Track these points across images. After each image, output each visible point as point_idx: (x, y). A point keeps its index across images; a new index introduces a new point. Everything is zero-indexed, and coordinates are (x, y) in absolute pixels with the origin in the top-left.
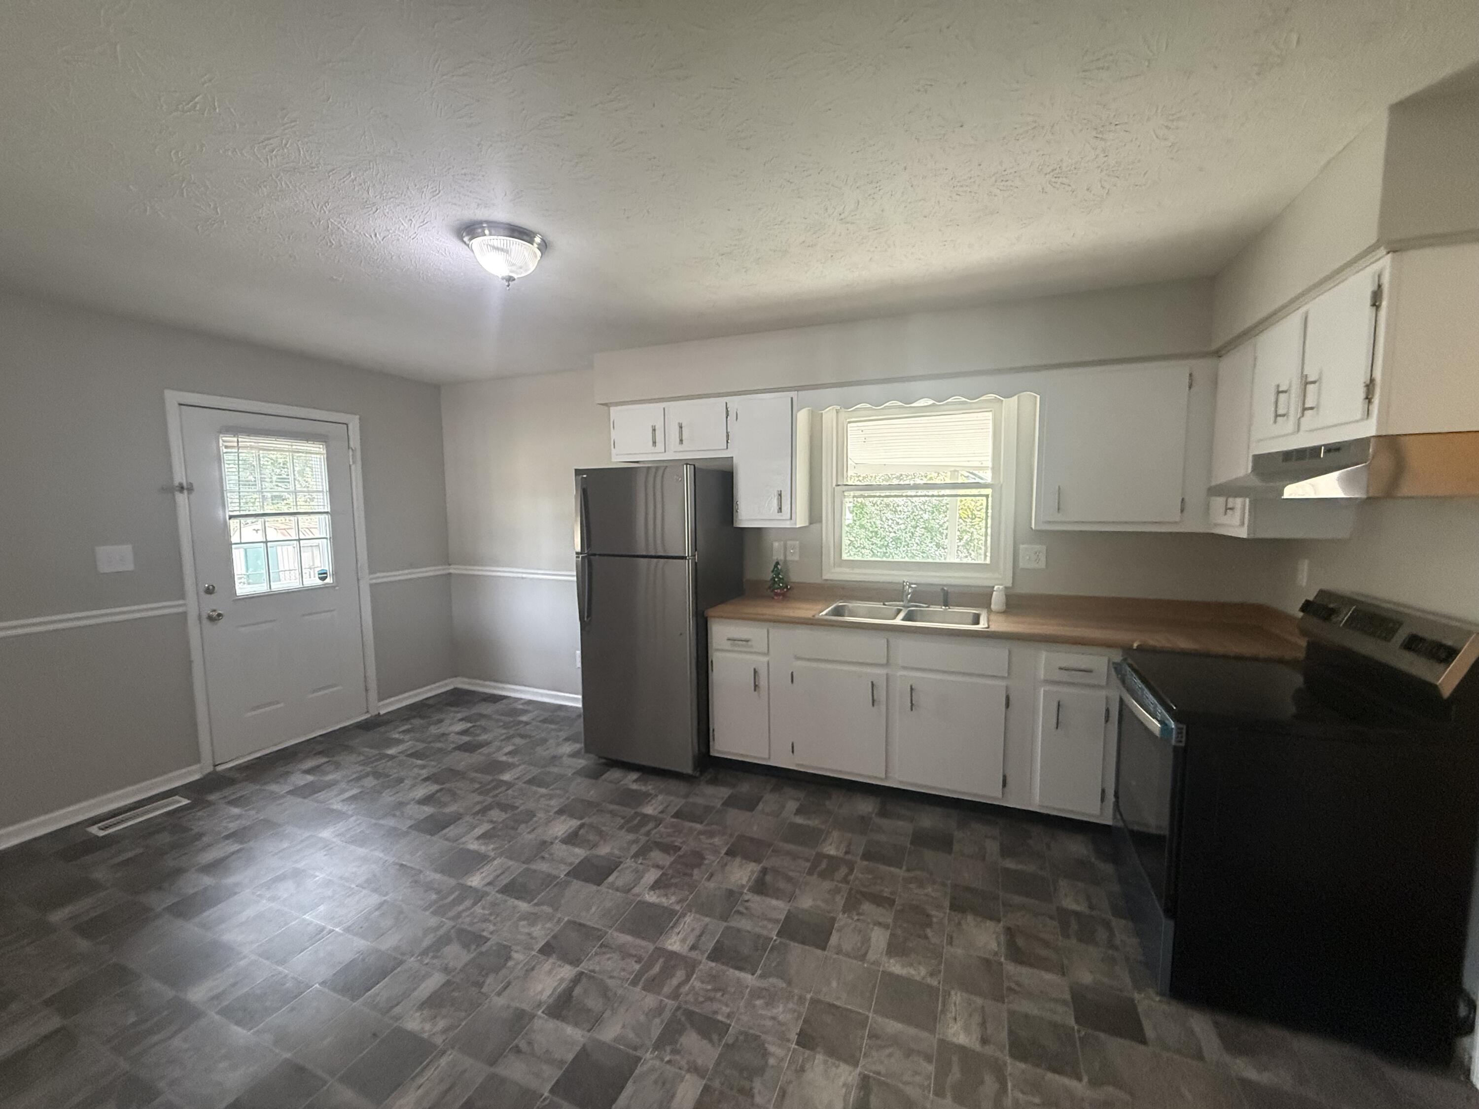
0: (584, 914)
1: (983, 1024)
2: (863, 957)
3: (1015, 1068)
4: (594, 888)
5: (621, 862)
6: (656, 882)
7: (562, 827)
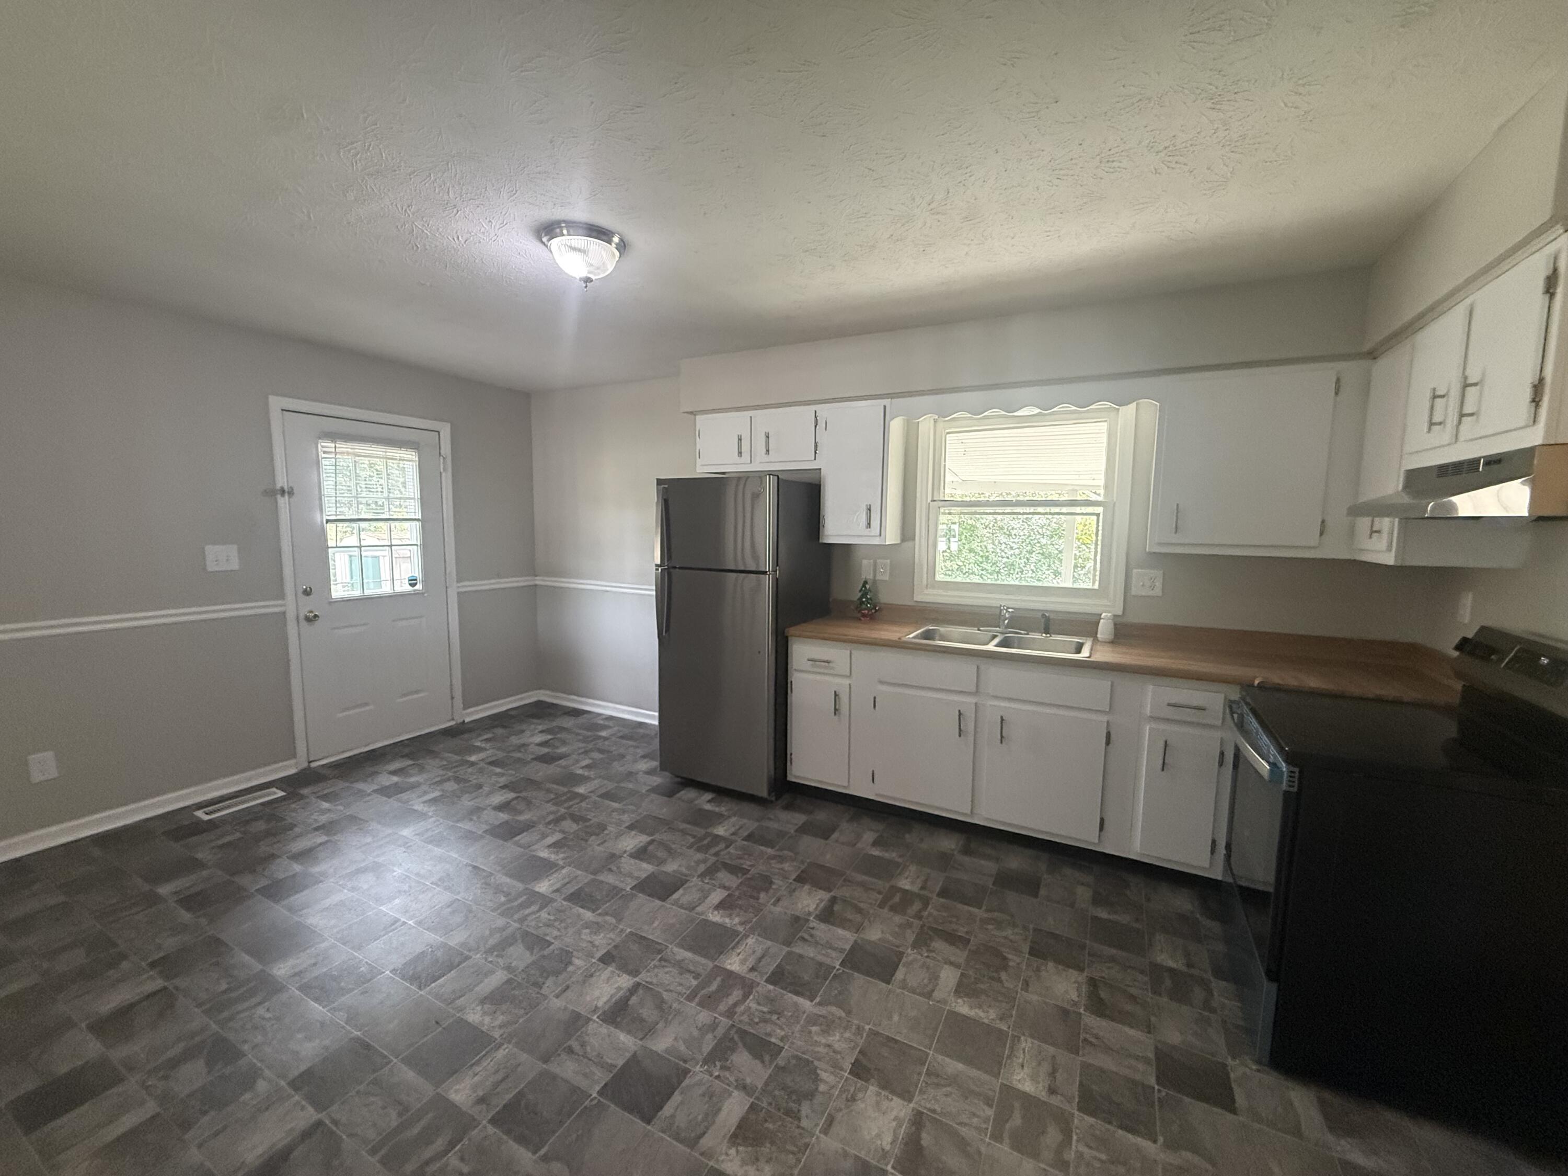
0: (646, 927)
1: (1053, 1074)
2: (929, 995)
3: (1082, 1121)
4: (658, 903)
5: (687, 881)
6: (721, 903)
7: (632, 842)
